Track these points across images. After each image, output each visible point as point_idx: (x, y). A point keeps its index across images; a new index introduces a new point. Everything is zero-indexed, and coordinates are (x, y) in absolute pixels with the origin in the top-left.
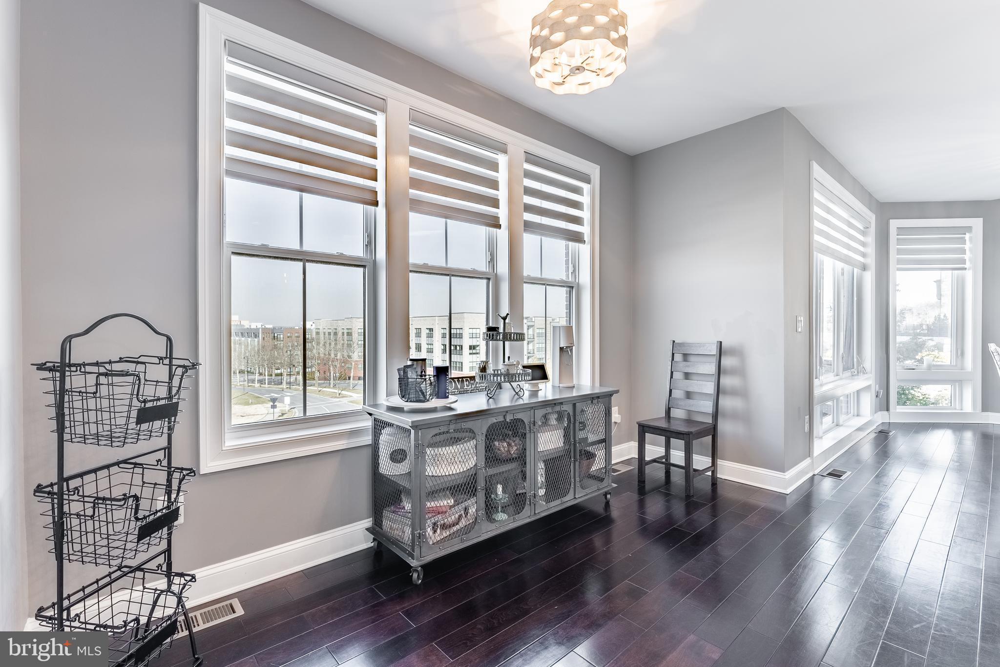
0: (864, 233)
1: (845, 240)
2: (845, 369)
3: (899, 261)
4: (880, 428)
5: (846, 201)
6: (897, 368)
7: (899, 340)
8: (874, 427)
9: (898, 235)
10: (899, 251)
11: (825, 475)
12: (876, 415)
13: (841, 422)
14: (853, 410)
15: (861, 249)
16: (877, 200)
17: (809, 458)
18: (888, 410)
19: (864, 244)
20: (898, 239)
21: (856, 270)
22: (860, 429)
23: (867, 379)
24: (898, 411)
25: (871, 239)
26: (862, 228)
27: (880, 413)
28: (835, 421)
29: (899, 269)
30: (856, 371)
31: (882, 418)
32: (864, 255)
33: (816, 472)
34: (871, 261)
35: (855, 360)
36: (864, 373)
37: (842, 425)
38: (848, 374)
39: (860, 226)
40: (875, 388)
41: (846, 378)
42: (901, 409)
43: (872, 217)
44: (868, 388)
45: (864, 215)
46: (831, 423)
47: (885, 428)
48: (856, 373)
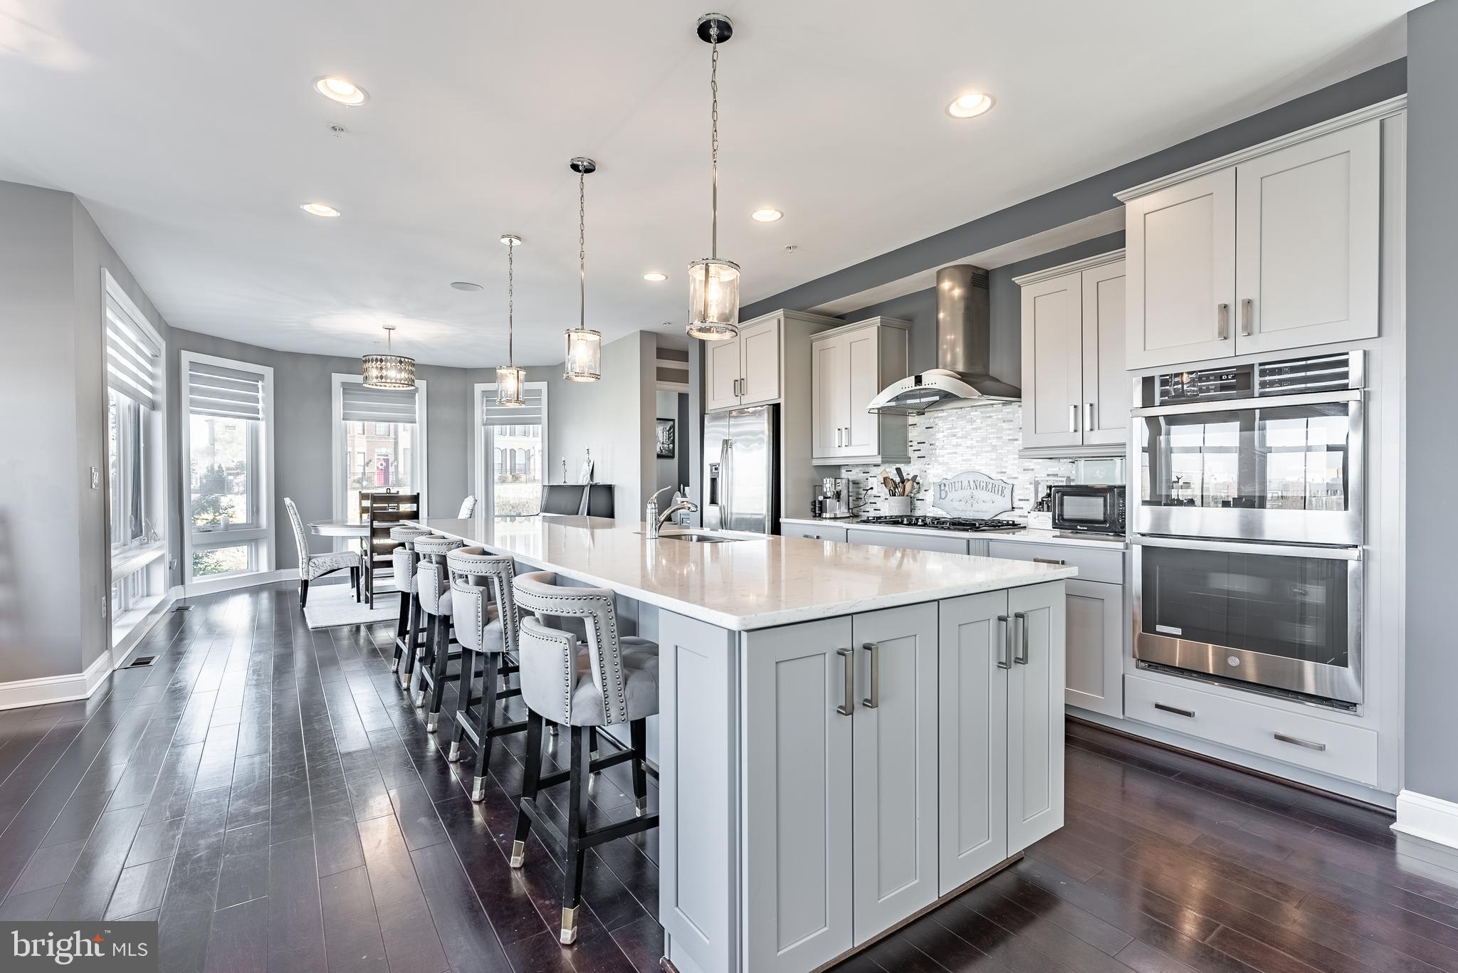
0: (152, 363)
1: (134, 369)
2: (134, 537)
3: (193, 402)
4: (176, 607)
5: (137, 321)
6: (193, 531)
7: (193, 496)
8: (169, 606)
9: (190, 370)
10: (192, 390)
11: (129, 666)
12: (170, 591)
13: (131, 606)
14: (141, 589)
15: (150, 382)
16: (166, 323)
17: (106, 651)
18: (183, 583)
19: (152, 376)
20: (191, 375)
21: (142, 407)
22: (154, 612)
23: (160, 548)
24: (194, 582)
25: (161, 371)
26: (150, 356)
27: (173, 588)
28: (123, 606)
29: (192, 412)
30: (146, 538)
31: (178, 593)
32: (152, 390)
33: (116, 666)
34: (161, 398)
35: (143, 524)
36: (156, 540)
37: (132, 610)
38: (136, 542)
39: (148, 353)
40: (168, 558)
41: (136, 548)
42: (198, 580)
43: (163, 345)
44: (161, 558)
45: (153, 340)
46: (117, 609)
47: (181, 605)
48: (146, 541)
